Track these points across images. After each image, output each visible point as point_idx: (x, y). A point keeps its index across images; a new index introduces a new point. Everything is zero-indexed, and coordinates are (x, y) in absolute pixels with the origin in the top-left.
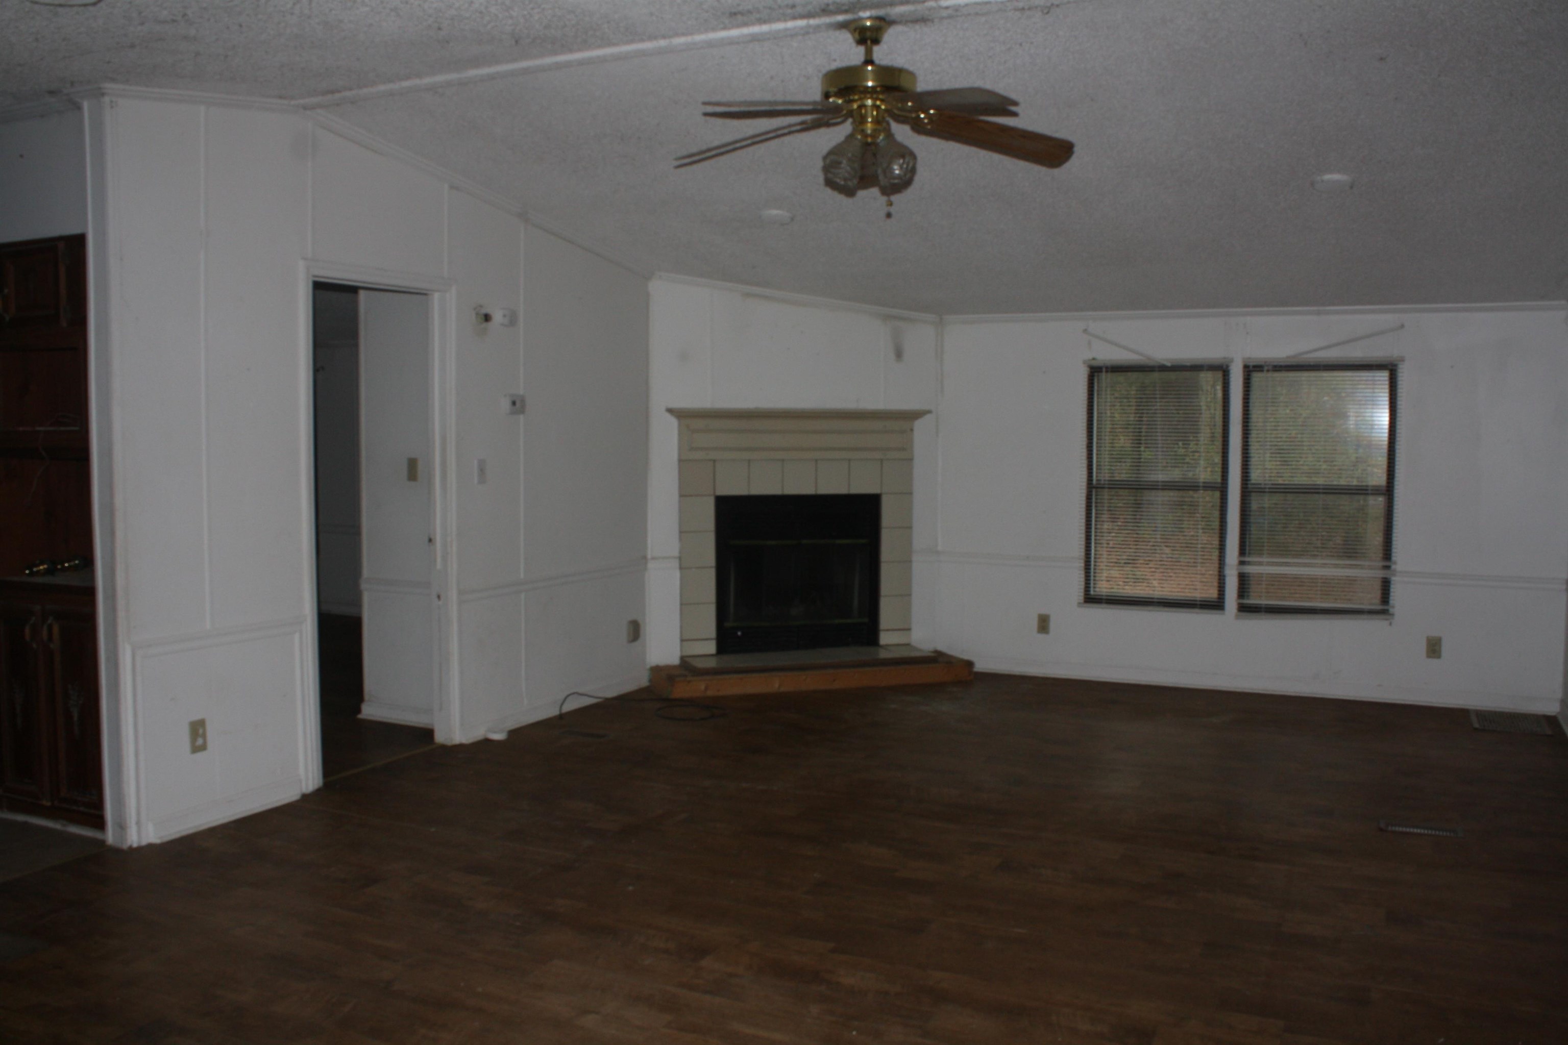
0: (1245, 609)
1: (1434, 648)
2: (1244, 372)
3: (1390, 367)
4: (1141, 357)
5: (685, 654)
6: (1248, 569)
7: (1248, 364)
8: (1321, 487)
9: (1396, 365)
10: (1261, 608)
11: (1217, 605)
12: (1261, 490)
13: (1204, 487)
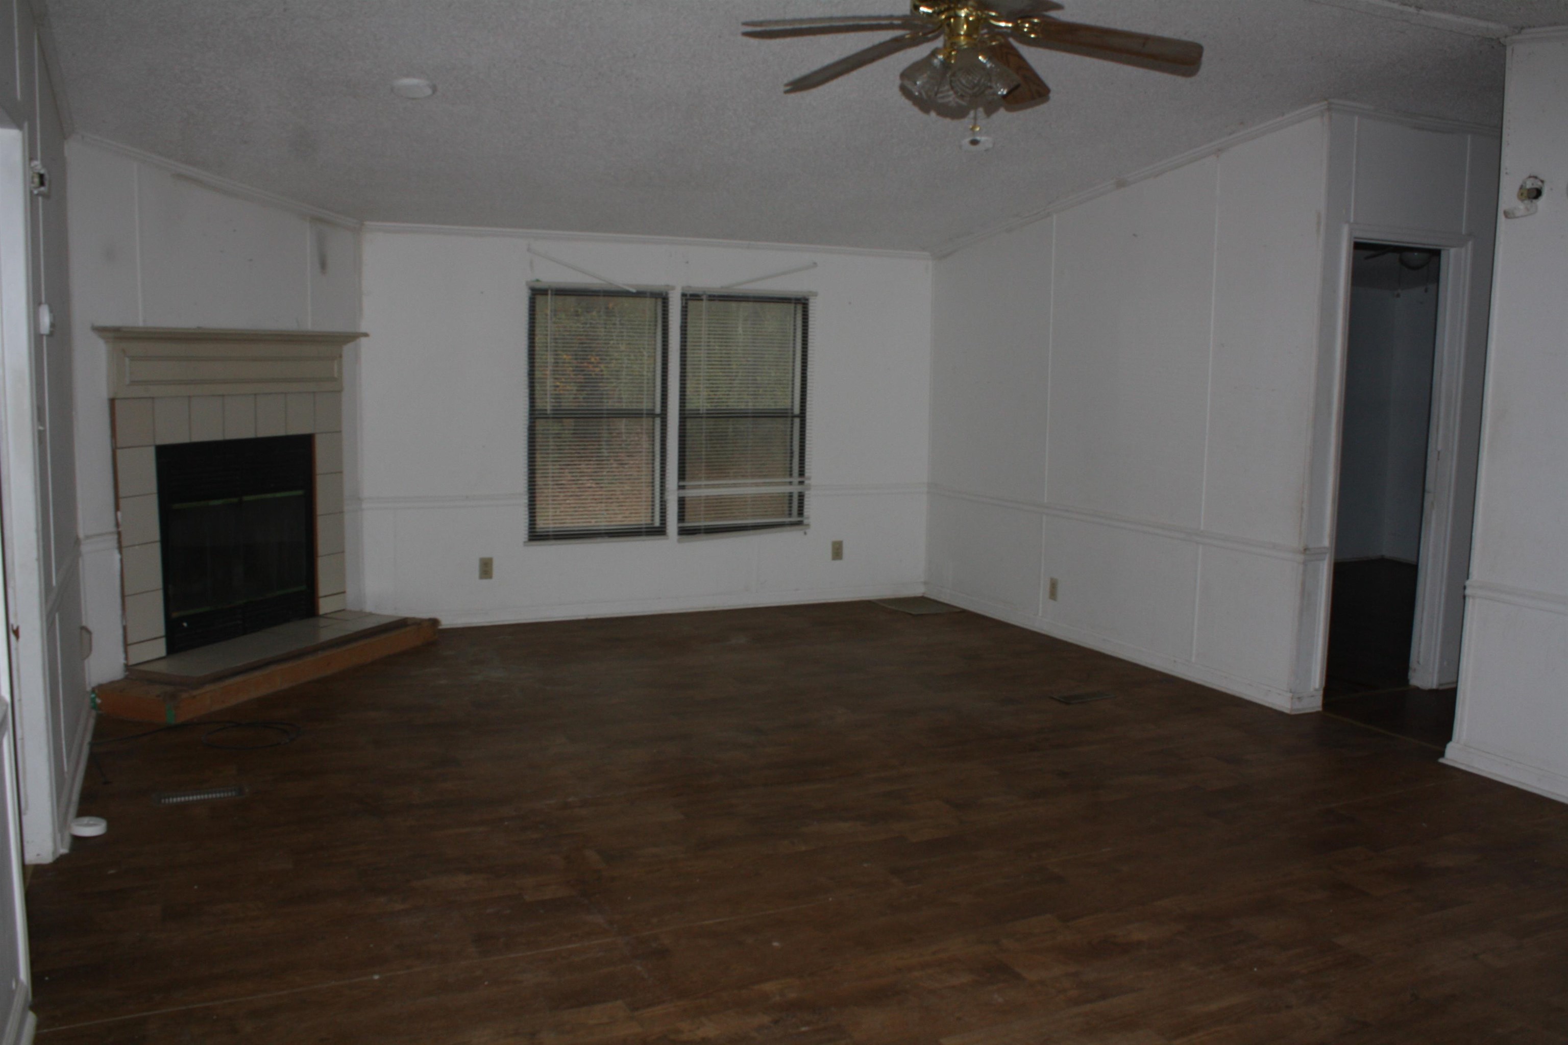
0: (685, 532)
1: (837, 551)
2: (682, 300)
3: (803, 301)
4: (602, 282)
5: (132, 661)
6: (689, 493)
7: (686, 292)
8: (750, 411)
9: (807, 300)
10: (700, 530)
11: (660, 531)
12: (697, 415)
13: (647, 414)
